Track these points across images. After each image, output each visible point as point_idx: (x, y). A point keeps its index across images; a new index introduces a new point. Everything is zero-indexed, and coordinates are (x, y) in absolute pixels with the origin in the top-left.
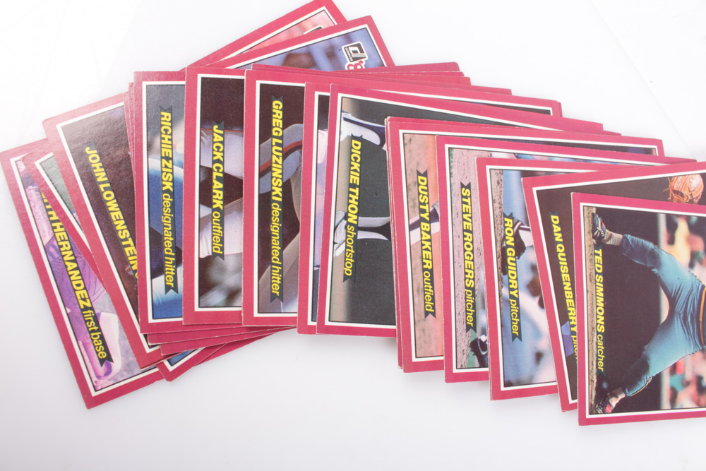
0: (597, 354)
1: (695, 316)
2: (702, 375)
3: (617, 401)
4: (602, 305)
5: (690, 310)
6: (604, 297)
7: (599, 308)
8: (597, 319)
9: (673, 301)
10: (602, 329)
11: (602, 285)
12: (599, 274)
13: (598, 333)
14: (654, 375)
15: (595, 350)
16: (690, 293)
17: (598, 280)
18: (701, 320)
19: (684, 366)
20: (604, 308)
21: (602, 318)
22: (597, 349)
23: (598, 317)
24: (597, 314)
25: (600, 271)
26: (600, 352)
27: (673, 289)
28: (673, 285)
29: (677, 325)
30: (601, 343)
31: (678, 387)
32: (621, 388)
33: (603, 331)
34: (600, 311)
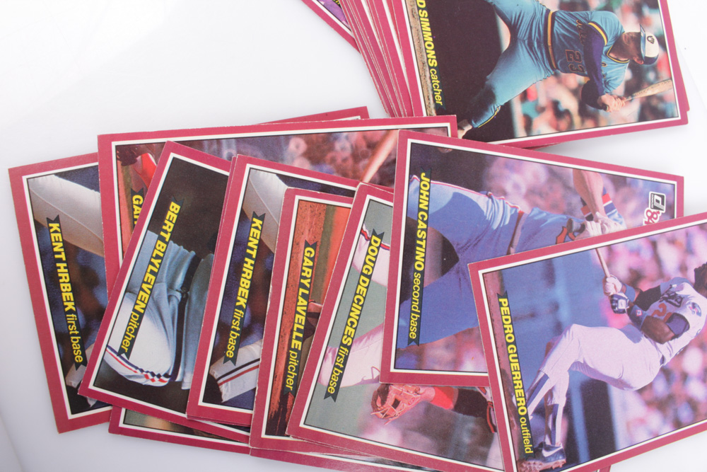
0: (433, 89)
1: (543, 41)
2: (559, 99)
3: (464, 134)
4: (431, 39)
5: (535, 35)
6: (432, 32)
7: (427, 43)
8: (427, 54)
9: (514, 29)
10: (434, 63)
11: (427, 20)
12: (423, 9)
13: (430, 68)
14: (502, 104)
15: (430, 85)
16: (533, 18)
17: (422, 16)
18: (549, 44)
19: (536, 92)
20: (433, 42)
21: (433, 52)
22: (432, 84)
23: (428, 51)
24: (426, 49)
25: (424, 6)
26: (436, 86)
27: (513, 16)
28: (512, 12)
29: (523, 52)
30: (435, 78)
31: (532, 113)
32: (466, 120)
33: (436, 65)
34: (429, 45)
